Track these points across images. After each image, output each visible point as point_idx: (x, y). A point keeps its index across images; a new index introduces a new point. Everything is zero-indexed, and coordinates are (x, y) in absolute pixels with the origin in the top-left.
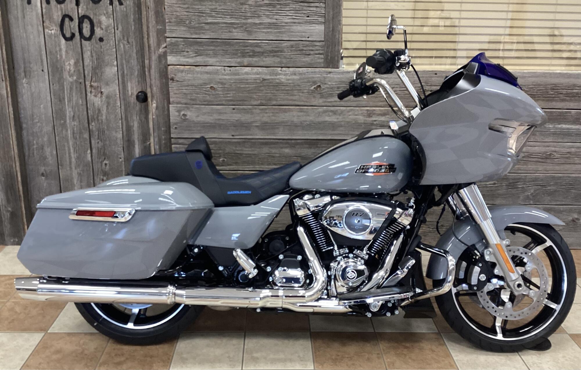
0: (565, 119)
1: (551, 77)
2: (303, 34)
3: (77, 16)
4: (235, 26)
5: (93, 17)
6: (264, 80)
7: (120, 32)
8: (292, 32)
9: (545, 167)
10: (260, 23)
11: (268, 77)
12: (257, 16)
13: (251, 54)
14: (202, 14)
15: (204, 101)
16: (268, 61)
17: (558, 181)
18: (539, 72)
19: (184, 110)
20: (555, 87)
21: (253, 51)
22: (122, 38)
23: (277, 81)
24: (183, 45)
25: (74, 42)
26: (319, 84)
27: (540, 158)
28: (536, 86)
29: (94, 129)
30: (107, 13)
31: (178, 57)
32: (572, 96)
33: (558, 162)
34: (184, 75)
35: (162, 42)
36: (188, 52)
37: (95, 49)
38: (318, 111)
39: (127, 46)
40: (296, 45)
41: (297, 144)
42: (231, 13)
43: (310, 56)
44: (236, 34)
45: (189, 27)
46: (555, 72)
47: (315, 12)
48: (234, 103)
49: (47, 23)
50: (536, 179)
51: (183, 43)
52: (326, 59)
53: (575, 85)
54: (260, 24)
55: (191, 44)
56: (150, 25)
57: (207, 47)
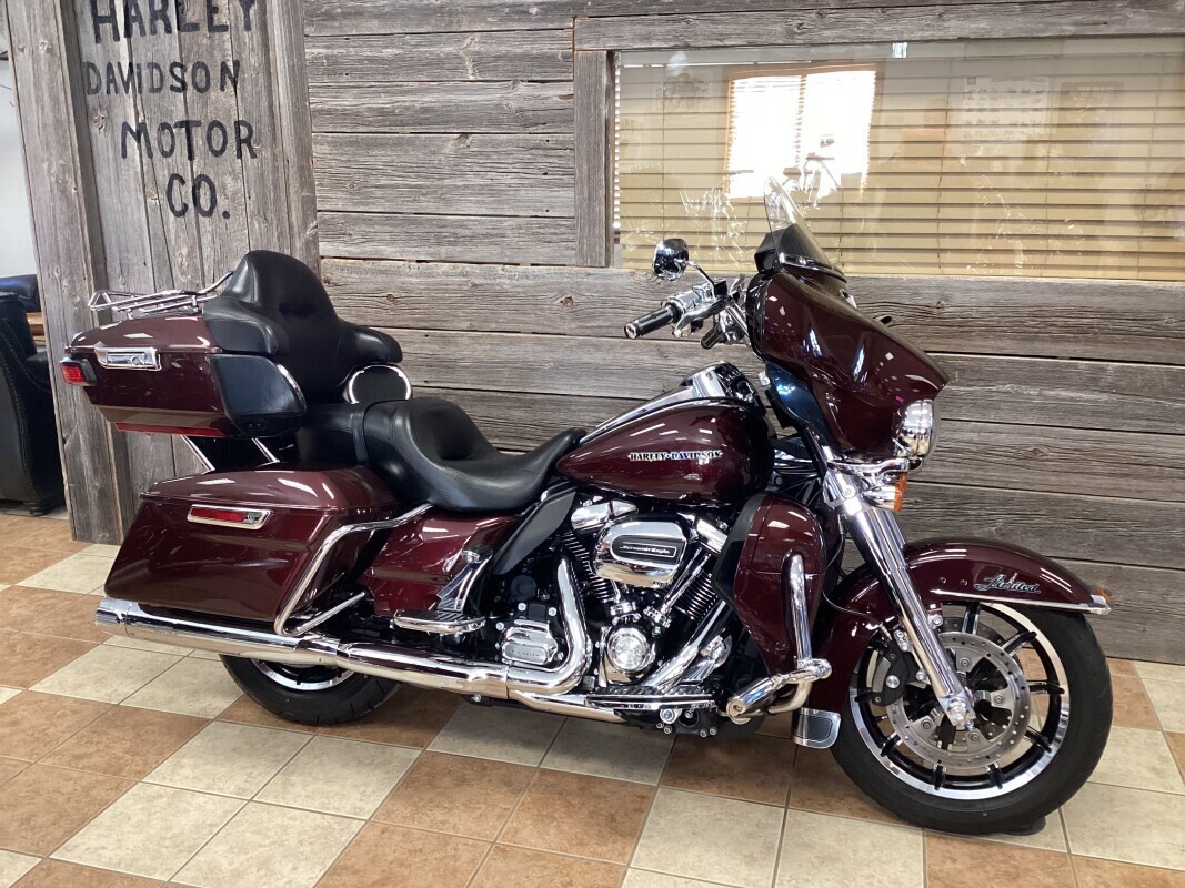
0: (1064, 379)
1: (1028, 292)
2: (539, 205)
3: (190, 176)
5: (214, 179)
7: (253, 202)
8: (520, 201)
9: (1024, 476)
10: (465, 186)
11: (482, 281)
12: (459, 173)
13: (452, 239)
14: (370, 171)
15: (379, 320)
16: (481, 252)
17: (1055, 508)
20: (1038, 313)
21: (455, 235)
22: (256, 213)
23: (498, 288)
24: (343, 224)
25: (187, 219)
26: (569, 296)
27: (1010, 457)
28: (997, 310)
30: (233, 171)
31: (335, 244)
32: (1081, 333)
33: (1053, 468)
34: (345, 275)
35: (310, 219)
36: (350, 235)
37: (218, 230)
38: (568, 343)
39: (263, 226)
40: (527, 225)
41: (534, 402)
42: (417, 170)
43: (551, 245)
44: (425, 204)
45: (351, 194)
47: (558, 166)
48: (426, 325)
49: (149, 189)
51: (342, 221)
52: (579, 250)
53: (1083, 311)
55: (356, 222)
56: (292, 191)
57: (380, 227)
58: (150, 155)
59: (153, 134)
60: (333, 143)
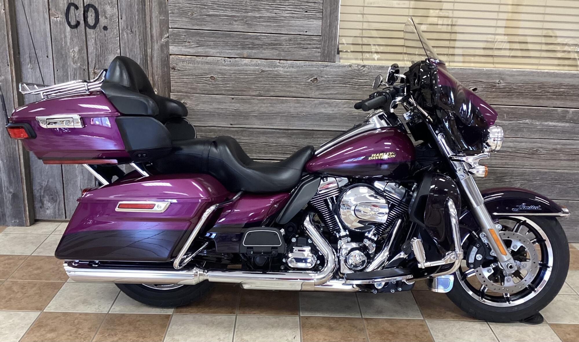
0: (551, 116)
1: (539, 76)
2: (302, 28)
3: (82, 5)
4: (236, 19)
5: (98, 6)
6: (263, 71)
7: (124, 21)
8: (291, 26)
9: (531, 162)
10: (260, 16)
11: (267, 69)
12: (257, 9)
13: (250, 46)
14: (204, 7)
15: (204, 91)
16: (267, 53)
17: (544, 176)
18: (527, 71)
19: (184, 98)
20: (542, 86)
21: (253, 44)
22: (125, 28)
23: (276, 73)
24: (185, 35)
25: (78, 30)
26: (316, 77)
27: (526, 154)
28: (525, 85)
30: (112, 3)
31: (179, 47)
32: (559, 95)
33: (544, 158)
34: (185, 65)
35: (165, 33)
36: (189, 42)
37: (99, 37)
38: (314, 102)
39: (130, 35)
40: (294, 39)
41: (293, 134)
42: (232, 6)
43: (307, 50)
44: (236, 26)
45: (191, 19)
46: (543, 71)
47: (313, 7)
48: (234, 93)
49: (53, 11)
50: (523, 174)
51: (184, 34)
52: (323, 54)
53: (561, 85)
55: (193, 35)
56: (153, 16)
57: (208, 38)
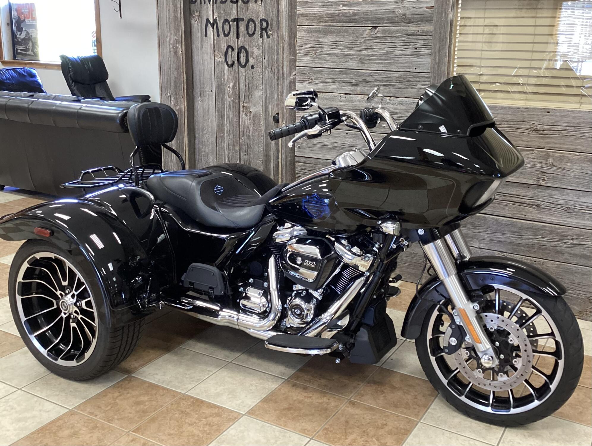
2: (411, 65)
3: (237, 47)
4: (351, 57)
5: (248, 48)
7: (266, 60)
8: (401, 63)
12: (370, 48)
13: (364, 83)
14: (324, 46)
21: (366, 81)
22: (267, 67)
25: (234, 69)
29: (243, 143)
30: (258, 45)
31: (304, 84)
35: (293, 70)
36: (311, 79)
37: (248, 75)
39: (270, 73)
40: (404, 76)
42: (348, 45)
43: (416, 87)
44: (351, 64)
45: (314, 58)
47: (422, 44)
49: (216, 53)
51: (309, 72)
54: (373, 55)
55: (316, 73)
56: (285, 56)
57: (327, 76)
58: (218, 35)
59: (220, 25)
60: (307, 31)
